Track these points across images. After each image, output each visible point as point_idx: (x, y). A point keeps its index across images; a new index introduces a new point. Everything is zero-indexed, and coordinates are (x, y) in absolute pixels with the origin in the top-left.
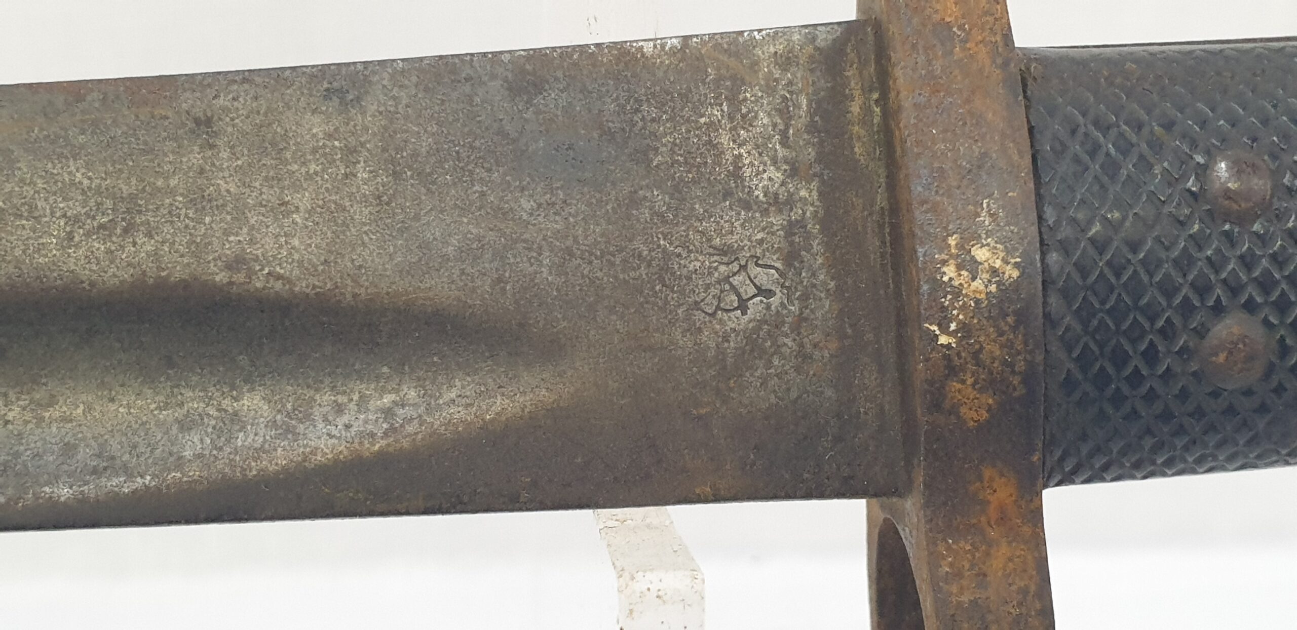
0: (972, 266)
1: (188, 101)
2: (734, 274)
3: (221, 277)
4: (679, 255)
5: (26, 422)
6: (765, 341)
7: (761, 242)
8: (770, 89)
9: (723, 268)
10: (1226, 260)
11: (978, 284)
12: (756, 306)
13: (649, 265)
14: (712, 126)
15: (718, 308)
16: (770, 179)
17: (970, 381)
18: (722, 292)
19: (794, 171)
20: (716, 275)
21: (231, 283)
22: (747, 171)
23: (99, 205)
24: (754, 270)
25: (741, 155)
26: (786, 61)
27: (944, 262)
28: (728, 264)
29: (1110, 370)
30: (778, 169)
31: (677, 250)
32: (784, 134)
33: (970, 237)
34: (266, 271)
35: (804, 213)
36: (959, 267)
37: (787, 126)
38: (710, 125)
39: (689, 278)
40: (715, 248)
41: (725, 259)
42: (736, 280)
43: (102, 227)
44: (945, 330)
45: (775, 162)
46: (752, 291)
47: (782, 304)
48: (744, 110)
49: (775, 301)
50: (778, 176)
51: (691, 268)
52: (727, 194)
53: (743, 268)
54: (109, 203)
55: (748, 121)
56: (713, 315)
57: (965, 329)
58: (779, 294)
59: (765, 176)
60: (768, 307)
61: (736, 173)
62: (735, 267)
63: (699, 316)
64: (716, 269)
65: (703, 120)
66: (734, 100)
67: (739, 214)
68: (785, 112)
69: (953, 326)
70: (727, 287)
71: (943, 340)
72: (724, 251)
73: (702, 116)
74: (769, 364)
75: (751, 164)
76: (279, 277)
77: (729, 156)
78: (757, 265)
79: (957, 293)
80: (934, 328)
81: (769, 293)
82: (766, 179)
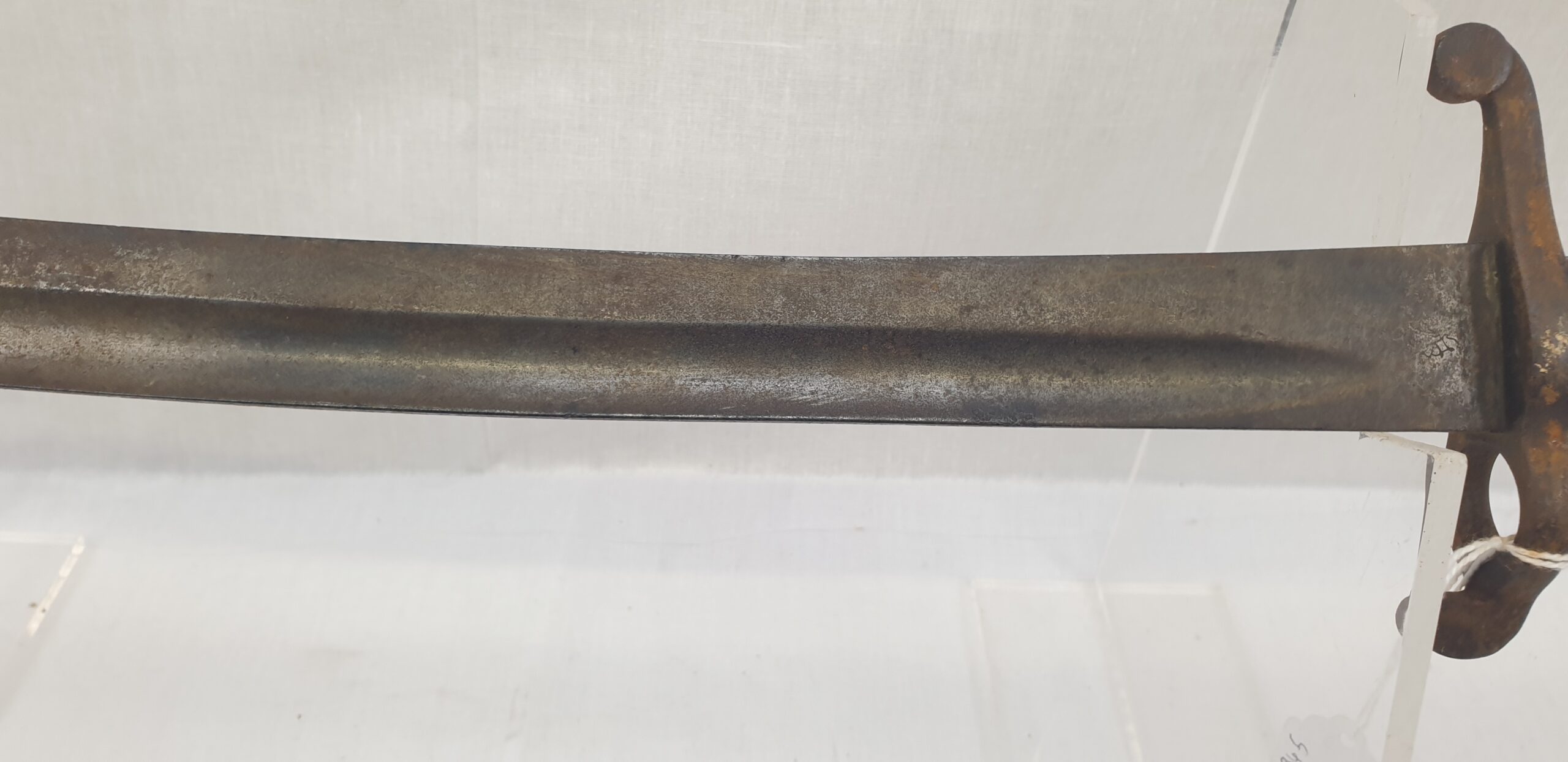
0: (1555, 342)
2: (1438, 341)
3: (1239, 333)
4: (1416, 332)
5: (1158, 386)
6: (1450, 368)
7: (1449, 328)
8: (1452, 268)
9: (1433, 338)
11: (1557, 349)
12: (1446, 355)
13: (1405, 335)
14: (1430, 282)
15: (1432, 354)
16: (1452, 304)
17: (1551, 387)
18: (1433, 348)
19: (1461, 302)
20: (1431, 341)
21: (1242, 336)
22: (1444, 300)
23: (1191, 303)
24: (1445, 339)
25: (1441, 294)
27: (1544, 340)
28: (1436, 337)
30: (1455, 300)
31: (1416, 330)
32: (1458, 286)
33: (1555, 331)
34: (1257, 331)
35: (1466, 318)
36: (1551, 342)
37: (1459, 283)
38: (1428, 281)
39: (1420, 342)
40: (1431, 330)
41: (1434, 335)
42: (1439, 344)
43: (1193, 311)
44: (1543, 367)
45: (1454, 297)
46: (1445, 348)
47: (1457, 354)
48: (1442, 276)
49: (1454, 353)
50: (1455, 302)
51: (1421, 338)
52: (1435, 309)
53: (1442, 339)
54: (1195, 302)
55: (1444, 280)
56: (1430, 357)
57: (1552, 367)
58: (1456, 350)
59: (1451, 302)
60: (1451, 355)
61: (1439, 301)
62: (1439, 338)
63: (1424, 357)
64: (1431, 339)
65: (1426, 279)
66: (1439, 273)
67: (1440, 317)
68: (1458, 277)
69: (1547, 365)
70: (1435, 346)
71: (1542, 370)
72: (1434, 332)
73: (1426, 277)
74: (1451, 377)
75: (1445, 297)
76: (1261, 334)
77: (1436, 295)
78: (1447, 338)
79: (1549, 352)
80: (1539, 366)
81: (1452, 350)
82: (1451, 304)
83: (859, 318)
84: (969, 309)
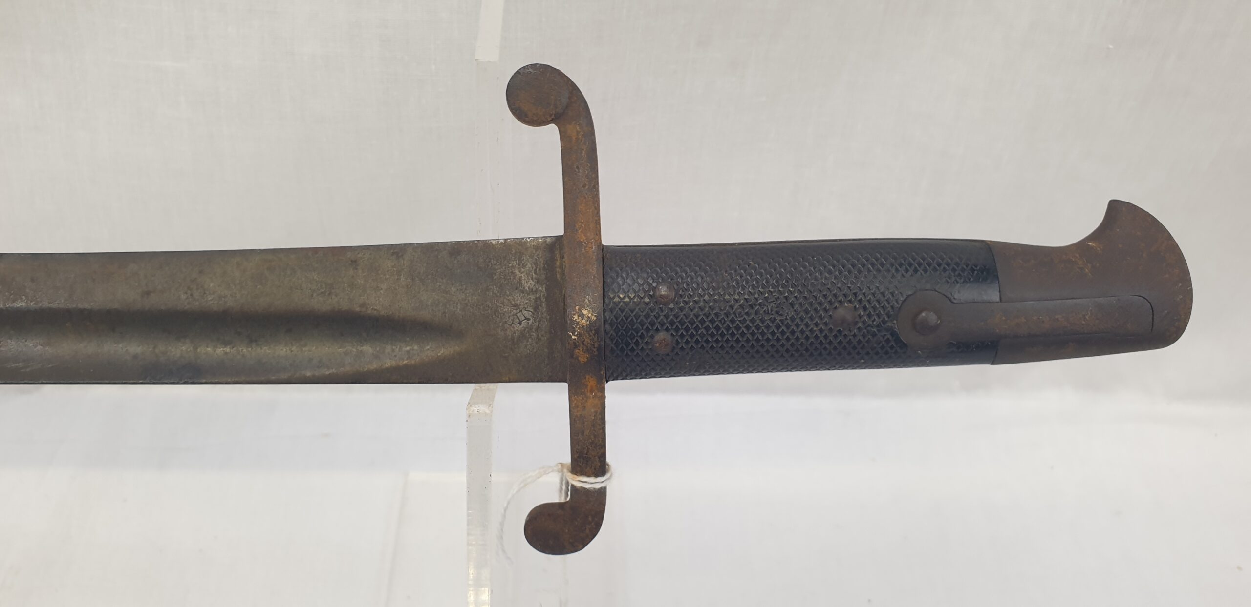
0: (582, 316)
1: (349, 254)
2: (518, 313)
3: (358, 309)
4: (501, 307)
5: (298, 351)
6: (526, 333)
7: (527, 303)
8: (531, 256)
9: (514, 311)
10: (659, 316)
11: (584, 321)
12: (524, 323)
13: (491, 309)
15: (512, 323)
16: (531, 284)
17: (581, 350)
18: (514, 318)
19: (538, 281)
20: (512, 313)
21: (360, 312)
22: (523, 282)
23: (321, 286)
24: (524, 312)
25: (522, 276)
26: (537, 248)
27: (574, 314)
28: (516, 310)
29: (625, 347)
30: (533, 281)
31: (501, 305)
32: (535, 270)
33: (582, 307)
34: (371, 308)
35: (540, 295)
36: (578, 316)
37: (536, 268)
38: (512, 266)
39: (504, 314)
40: (512, 305)
41: (515, 308)
42: (518, 315)
43: (322, 293)
44: (574, 334)
45: (532, 279)
46: (523, 318)
47: (533, 323)
48: (523, 262)
49: (530, 322)
50: (533, 283)
51: (505, 310)
52: (517, 288)
53: (521, 311)
54: (324, 286)
55: (524, 266)
56: (511, 325)
57: (579, 334)
58: (532, 319)
59: (529, 283)
60: (528, 323)
61: (520, 282)
62: (518, 311)
63: (506, 326)
64: (512, 311)
65: (510, 265)
66: (520, 259)
67: (520, 295)
68: (536, 263)
69: (576, 333)
70: (516, 317)
71: (573, 337)
72: (516, 306)
73: (510, 264)
74: (528, 341)
75: (525, 279)
76: (376, 310)
77: (518, 277)
78: (525, 310)
79: (578, 323)
80: (571, 334)
81: (529, 319)
82: (529, 284)
83: (60, 302)
84: (148, 293)
